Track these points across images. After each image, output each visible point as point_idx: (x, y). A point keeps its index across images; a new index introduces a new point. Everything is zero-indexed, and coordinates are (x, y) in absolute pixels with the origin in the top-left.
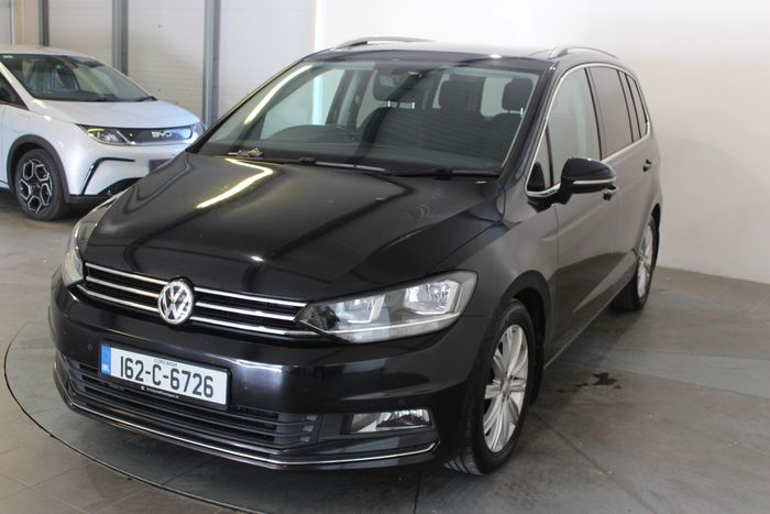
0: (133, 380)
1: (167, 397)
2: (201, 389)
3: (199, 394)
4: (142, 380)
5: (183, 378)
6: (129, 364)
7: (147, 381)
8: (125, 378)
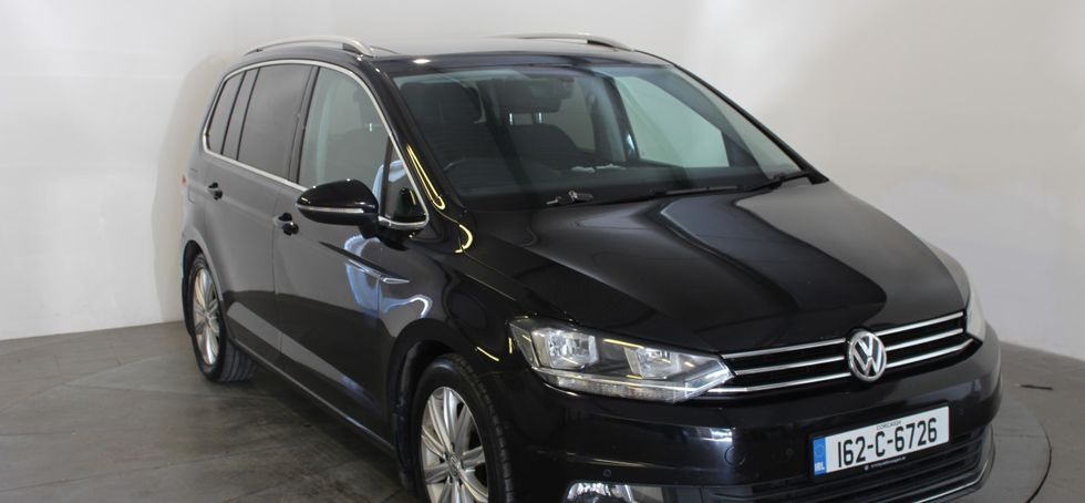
0: (854, 464)
1: (894, 464)
2: (926, 438)
3: (924, 442)
4: (864, 459)
5: (906, 434)
6: (848, 447)
7: (871, 457)
8: (844, 467)
